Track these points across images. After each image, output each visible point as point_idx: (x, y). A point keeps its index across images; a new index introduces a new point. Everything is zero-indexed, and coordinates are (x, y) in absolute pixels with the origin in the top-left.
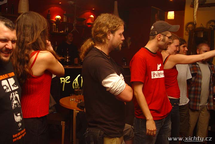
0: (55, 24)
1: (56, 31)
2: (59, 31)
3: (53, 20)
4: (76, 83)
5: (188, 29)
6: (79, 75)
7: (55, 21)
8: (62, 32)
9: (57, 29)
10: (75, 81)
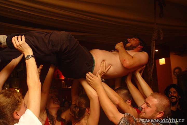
0: (64, 82)
1: (66, 87)
2: (68, 87)
3: (62, 78)
5: (175, 73)
7: (64, 79)
8: (71, 87)
9: (66, 85)
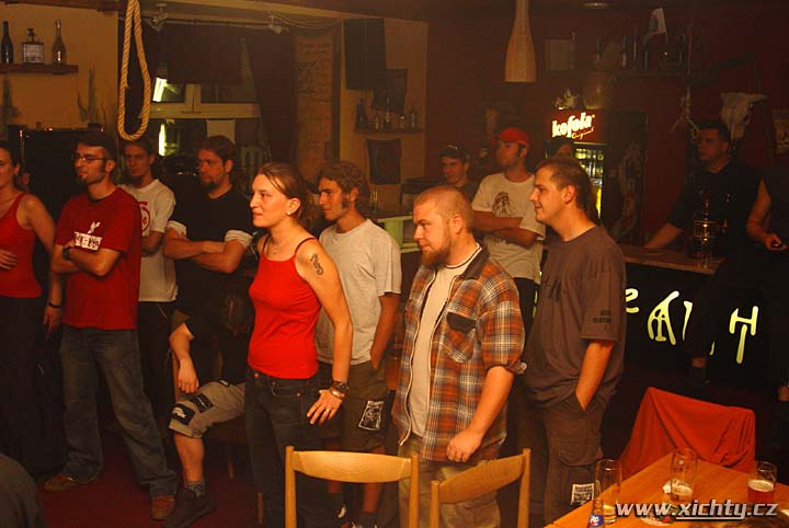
4: (664, 322)
6: (675, 294)
10: (659, 311)
